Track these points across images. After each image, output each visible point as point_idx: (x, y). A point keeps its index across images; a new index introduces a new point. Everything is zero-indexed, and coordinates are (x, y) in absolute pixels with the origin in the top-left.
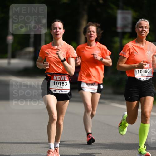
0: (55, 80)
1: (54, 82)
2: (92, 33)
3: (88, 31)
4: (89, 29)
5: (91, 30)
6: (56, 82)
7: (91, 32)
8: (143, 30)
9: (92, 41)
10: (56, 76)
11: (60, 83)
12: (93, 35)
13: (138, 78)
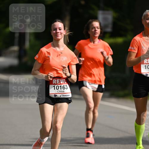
0: (55, 84)
1: (54, 86)
4: (93, 25)
5: (95, 26)
6: (56, 86)
7: (95, 28)
10: (55, 80)
11: (61, 86)
12: (97, 32)
13: (145, 74)
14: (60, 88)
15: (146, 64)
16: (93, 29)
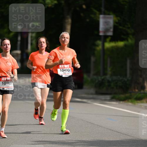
2: (43, 43)
3: (39, 42)
4: (40, 41)
5: (42, 41)
8: (65, 40)
9: (43, 49)
11: (7, 83)
12: (43, 45)
13: (60, 75)
14: (6, 83)
15: (61, 68)
16: (40, 43)
